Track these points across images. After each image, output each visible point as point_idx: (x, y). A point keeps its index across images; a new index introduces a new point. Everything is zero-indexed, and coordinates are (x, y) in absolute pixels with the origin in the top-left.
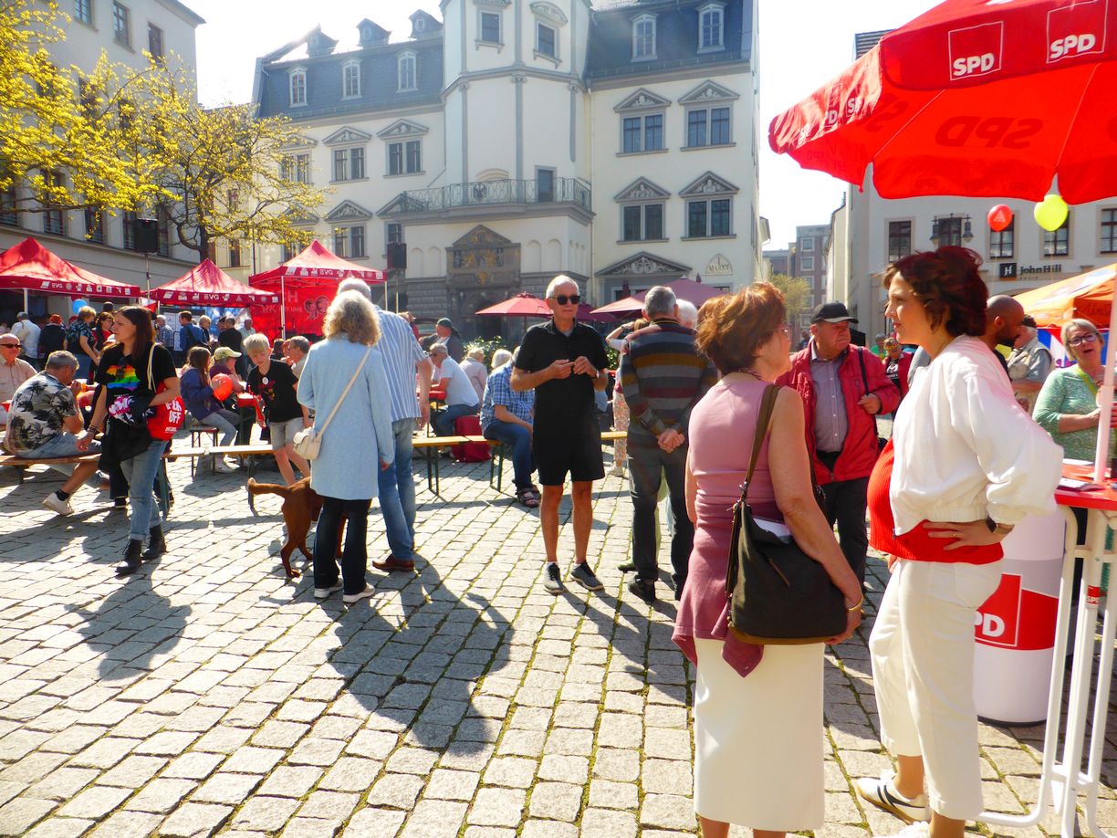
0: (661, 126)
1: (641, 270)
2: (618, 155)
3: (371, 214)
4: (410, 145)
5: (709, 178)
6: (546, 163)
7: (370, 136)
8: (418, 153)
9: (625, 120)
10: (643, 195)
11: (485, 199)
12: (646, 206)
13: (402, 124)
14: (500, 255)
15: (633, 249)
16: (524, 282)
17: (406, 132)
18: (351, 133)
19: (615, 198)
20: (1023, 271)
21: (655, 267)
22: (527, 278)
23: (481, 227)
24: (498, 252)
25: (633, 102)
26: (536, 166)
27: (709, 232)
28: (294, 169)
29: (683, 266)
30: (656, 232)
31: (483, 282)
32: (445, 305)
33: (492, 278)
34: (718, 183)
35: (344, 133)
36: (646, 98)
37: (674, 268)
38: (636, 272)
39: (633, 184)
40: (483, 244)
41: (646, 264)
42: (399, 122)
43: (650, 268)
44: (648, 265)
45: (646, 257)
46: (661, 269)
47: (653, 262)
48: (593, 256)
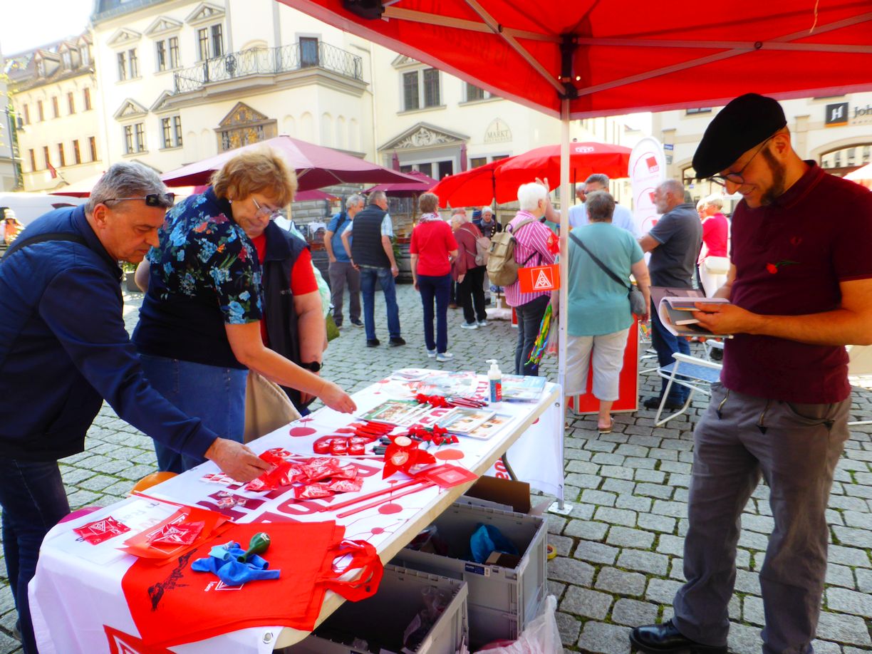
1: (421, 142)
4: (214, 28)
6: (309, 30)
7: (181, 23)
8: (222, 35)
11: (236, 72)
12: (425, 71)
13: (206, 7)
14: (260, 132)
15: (414, 119)
17: (209, 16)
18: (166, 22)
19: (392, 63)
20: (858, 112)
21: (434, 138)
23: (241, 104)
24: (258, 130)
26: (296, 34)
27: (486, 95)
28: (126, 61)
29: (460, 135)
30: (433, 99)
35: (159, 23)
37: (453, 138)
38: (416, 145)
40: (245, 122)
41: (425, 135)
42: (201, 7)
43: (429, 139)
44: (427, 136)
45: (425, 128)
46: (440, 140)
47: (432, 133)
48: (375, 130)
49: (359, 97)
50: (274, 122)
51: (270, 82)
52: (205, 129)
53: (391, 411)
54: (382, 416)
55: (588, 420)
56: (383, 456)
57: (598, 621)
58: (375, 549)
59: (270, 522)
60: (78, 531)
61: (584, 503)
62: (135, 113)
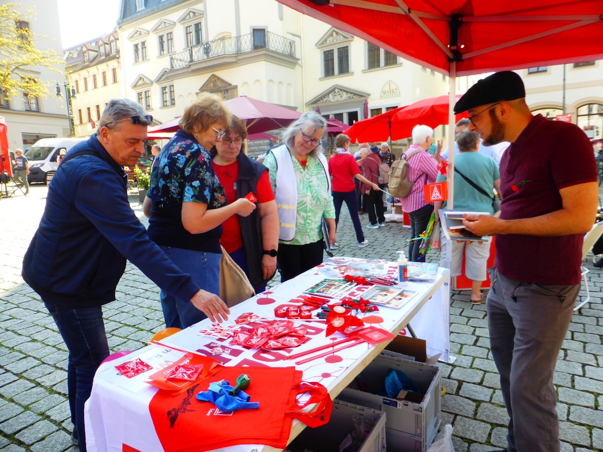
1: (336, 98)
4: (196, 25)
7: (175, 23)
8: (201, 30)
10: (334, 40)
11: (210, 54)
12: (339, 49)
13: (191, 12)
14: (226, 95)
15: (330, 83)
17: (193, 17)
18: (165, 23)
19: (316, 45)
21: (345, 96)
23: (214, 76)
24: (225, 93)
26: (251, 27)
27: (382, 63)
28: (139, 50)
29: (363, 93)
30: (344, 68)
35: (161, 24)
37: (358, 95)
38: (332, 100)
39: (327, 33)
40: (216, 88)
41: (339, 93)
42: (188, 11)
43: (341, 97)
44: (340, 94)
45: (338, 89)
46: (349, 97)
47: (343, 92)
48: (304, 91)
49: (293, 68)
50: (236, 87)
51: (233, 60)
52: (190, 94)
53: (327, 287)
54: (322, 290)
55: (463, 295)
56: (325, 320)
57: (481, 443)
58: (326, 389)
59: (248, 366)
60: (118, 368)
61: (464, 355)
62: (144, 84)
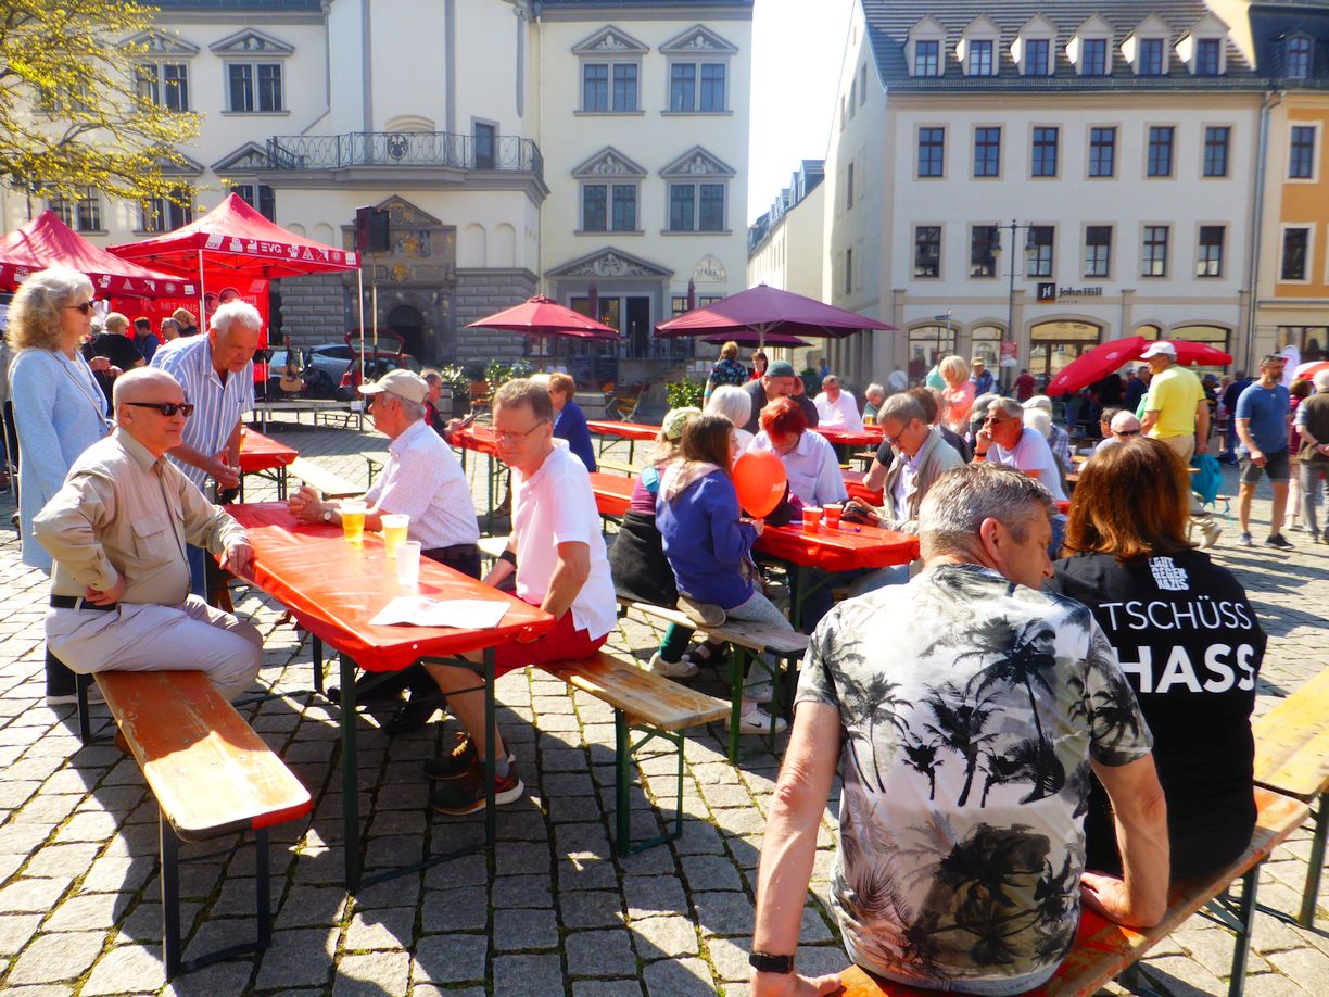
0: (635, 80)
1: (607, 270)
2: (576, 113)
3: (203, 168)
4: (263, 69)
5: (699, 154)
6: (487, 115)
7: (198, 48)
8: (278, 83)
9: (586, 66)
10: (609, 171)
11: (405, 158)
12: (614, 186)
13: (252, 36)
14: (425, 240)
15: (597, 242)
16: (461, 281)
17: (258, 49)
18: (163, 40)
19: (573, 172)
20: (1063, 293)
21: (625, 268)
22: (465, 276)
23: (397, 199)
24: (422, 236)
25: (598, 43)
26: (472, 118)
27: (697, 225)
29: (665, 269)
31: (400, 278)
32: (341, 309)
33: (413, 273)
34: (710, 162)
35: (152, 37)
36: (616, 39)
37: (651, 270)
38: (600, 273)
39: (596, 156)
40: (401, 223)
41: (613, 263)
43: (618, 268)
44: (616, 265)
45: (614, 254)
46: (634, 272)
47: (623, 262)
48: (542, 249)
52: (327, 225)
